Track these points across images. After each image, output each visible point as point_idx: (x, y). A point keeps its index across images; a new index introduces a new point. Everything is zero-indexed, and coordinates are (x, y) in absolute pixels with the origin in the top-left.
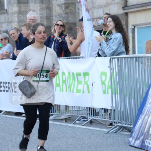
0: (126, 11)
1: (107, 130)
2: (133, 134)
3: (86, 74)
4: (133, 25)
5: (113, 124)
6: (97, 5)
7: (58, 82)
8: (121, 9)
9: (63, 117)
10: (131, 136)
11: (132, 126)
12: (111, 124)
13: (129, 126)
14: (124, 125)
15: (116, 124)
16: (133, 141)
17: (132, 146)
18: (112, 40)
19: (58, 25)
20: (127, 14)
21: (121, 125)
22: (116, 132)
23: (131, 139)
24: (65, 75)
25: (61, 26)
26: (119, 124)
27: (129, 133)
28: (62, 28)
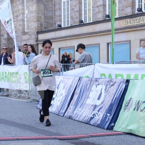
0: (37, 43)
1: (27, 101)
2: (39, 103)
3: (17, 73)
4: (41, 50)
5: (30, 98)
6: (23, 39)
7: (3, 77)
8: (35, 42)
9: (5, 94)
10: (38, 104)
11: (39, 99)
12: (29, 98)
13: (38, 99)
14: (35, 98)
15: (31, 98)
16: (39, 106)
17: (38, 109)
18: (30, 57)
19: (4, 49)
20: (38, 44)
21: (34, 98)
22: (31, 102)
23: (38, 105)
24: (6, 73)
25: (5, 49)
26: (33, 98)
27: (38, 103)
28: (6, 50)
